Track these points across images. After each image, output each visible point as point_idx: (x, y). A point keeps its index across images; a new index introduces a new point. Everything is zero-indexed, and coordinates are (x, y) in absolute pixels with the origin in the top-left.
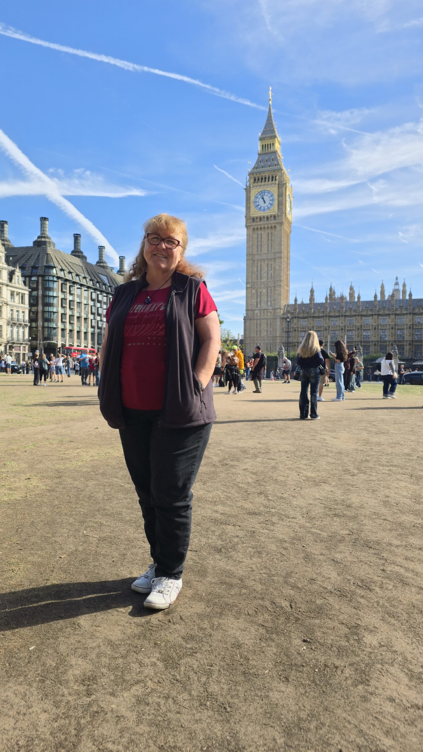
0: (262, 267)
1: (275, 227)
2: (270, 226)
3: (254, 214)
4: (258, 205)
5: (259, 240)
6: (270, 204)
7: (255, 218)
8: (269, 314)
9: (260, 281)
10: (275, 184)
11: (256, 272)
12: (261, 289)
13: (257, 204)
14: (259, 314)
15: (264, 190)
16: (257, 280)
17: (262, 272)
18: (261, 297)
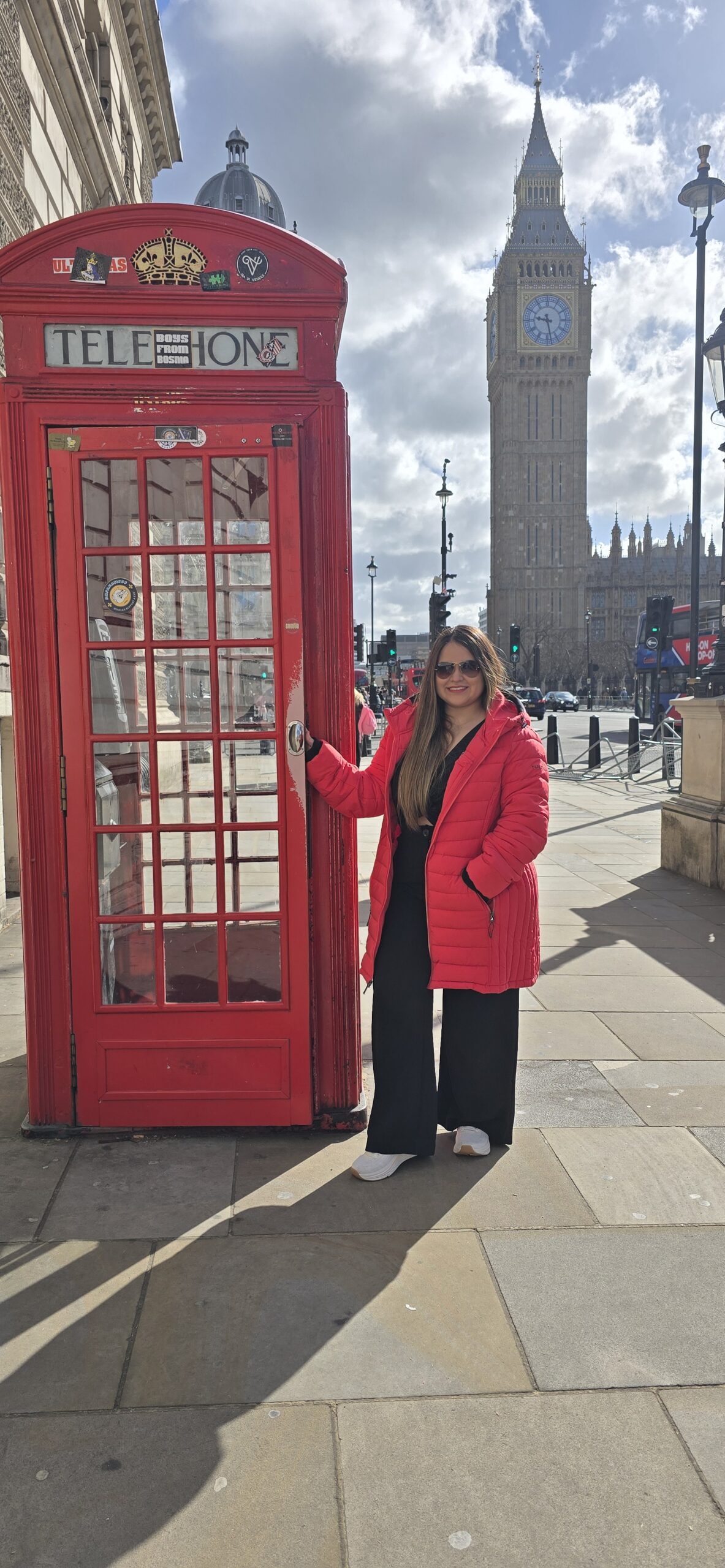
0: (539, 472)
1: (570, 382)
2: (558, 378)
3: (525, 349)
4: (535, 328)
5: (533, 408)
6: (559, 327)
7: (527, 358)
8: (556, 579)
9: (536, 503)
10: (573, 283)
11: (526, 482)
12: (537, 521)
13: (532, 326)
14: (533, 578)
15: (547, 295)
16: (529, 501)
17: (539, 485)
18: (538, 539)
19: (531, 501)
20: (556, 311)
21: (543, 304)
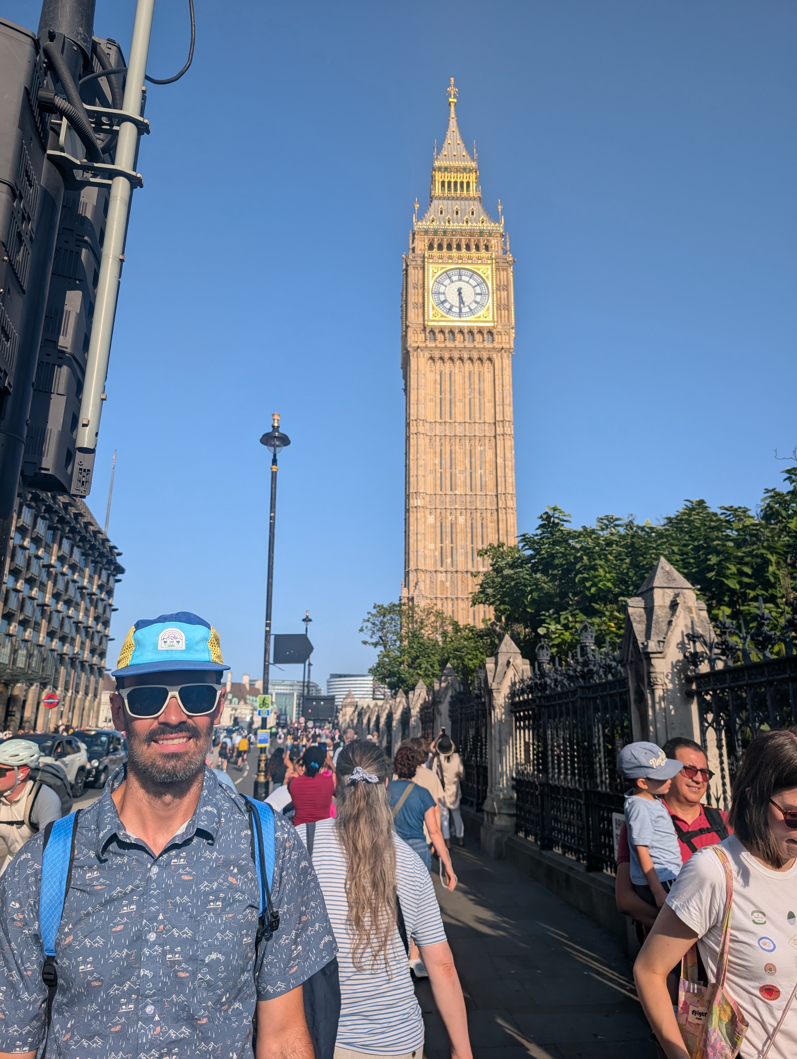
0: (453, 456)
1: (490, 359)
2: (475, 354)
3: (436, 321)
4: (445, 301)
5: (445, 385)
6: (475, 301)
7: (437, 331)
9: (451, 493)
11: (438, 467)
12: (452, 514)
13: (442, 298)
15: (460, 269)
16: (441, 490)
17: (453, 470)
18: (454, 535)
19: (444, 489)
20: (470, 284)
21: (455, 278)
